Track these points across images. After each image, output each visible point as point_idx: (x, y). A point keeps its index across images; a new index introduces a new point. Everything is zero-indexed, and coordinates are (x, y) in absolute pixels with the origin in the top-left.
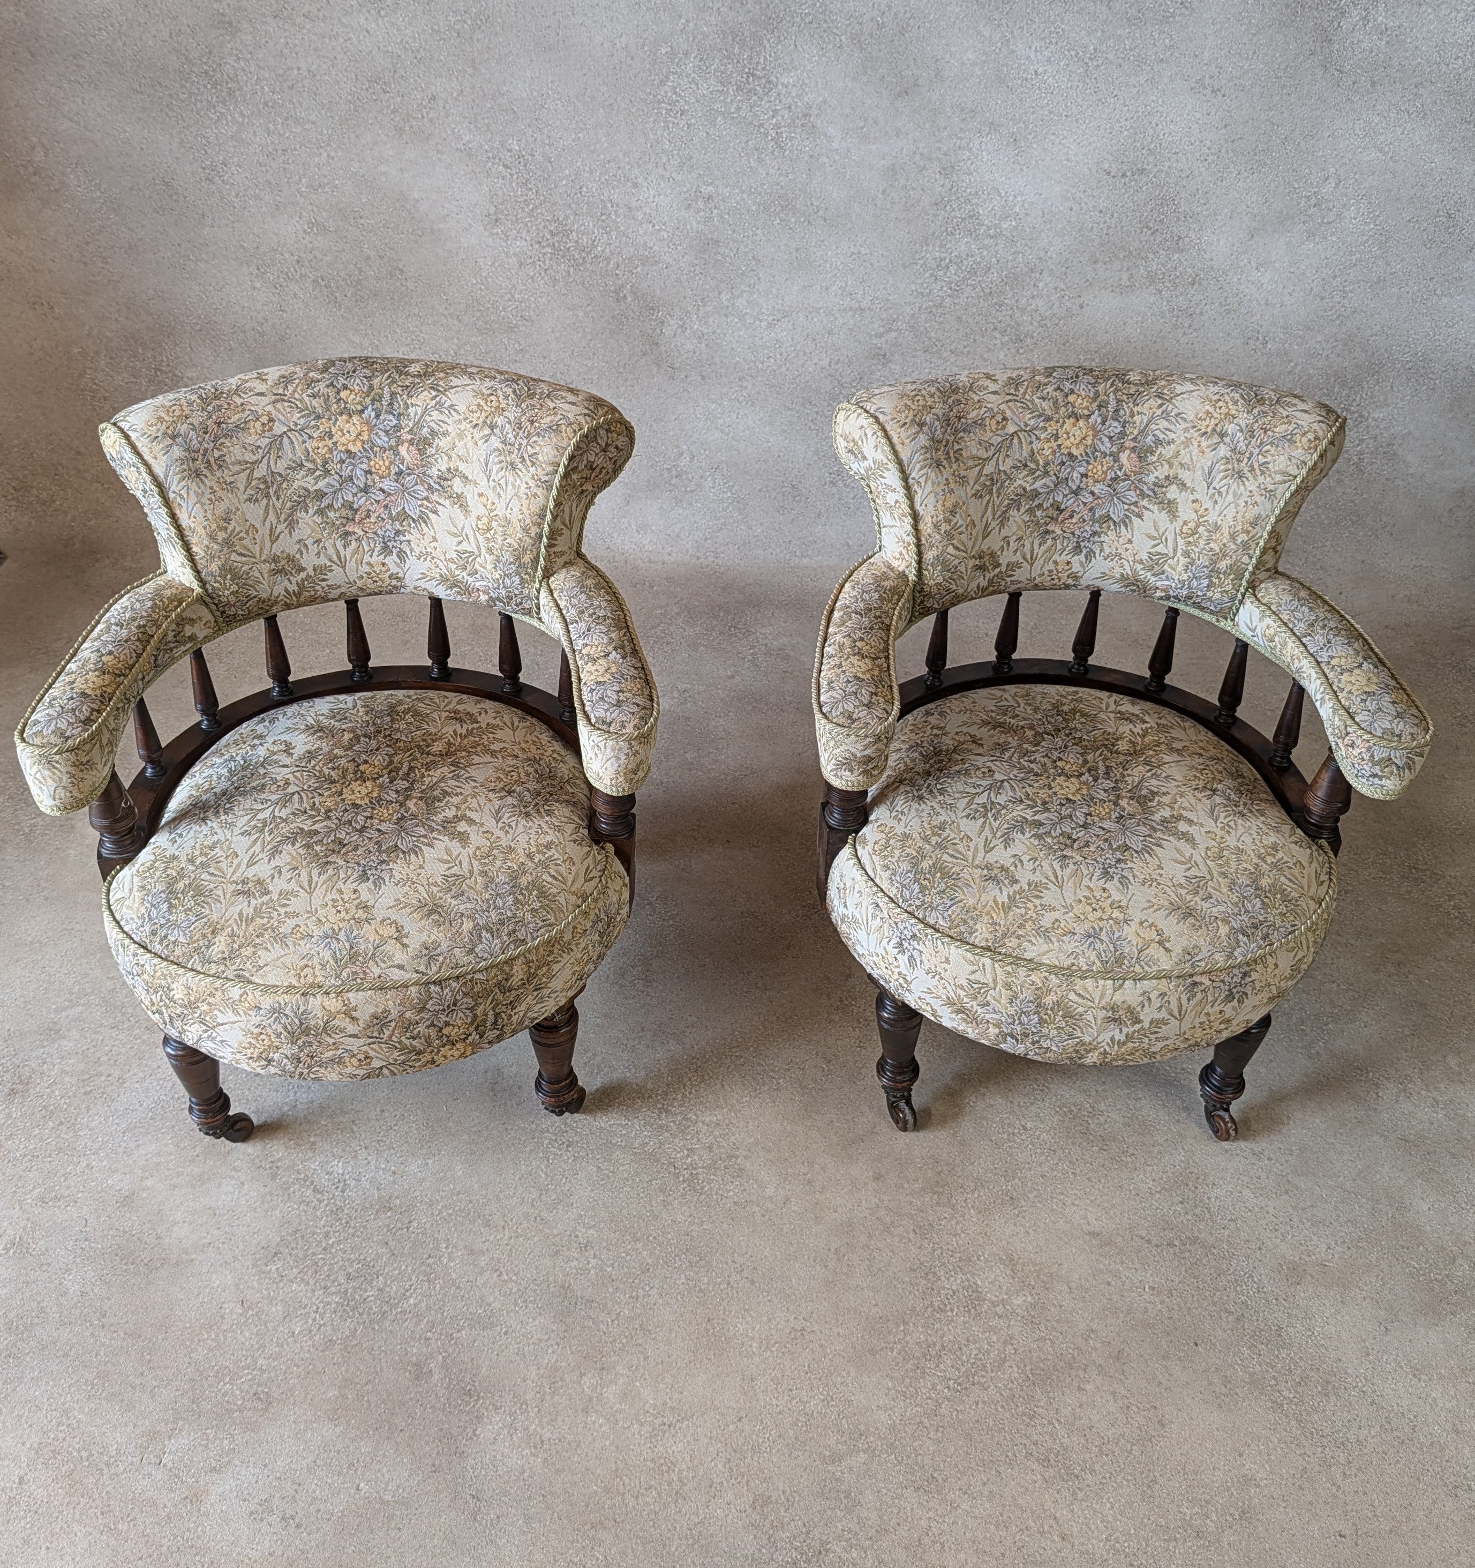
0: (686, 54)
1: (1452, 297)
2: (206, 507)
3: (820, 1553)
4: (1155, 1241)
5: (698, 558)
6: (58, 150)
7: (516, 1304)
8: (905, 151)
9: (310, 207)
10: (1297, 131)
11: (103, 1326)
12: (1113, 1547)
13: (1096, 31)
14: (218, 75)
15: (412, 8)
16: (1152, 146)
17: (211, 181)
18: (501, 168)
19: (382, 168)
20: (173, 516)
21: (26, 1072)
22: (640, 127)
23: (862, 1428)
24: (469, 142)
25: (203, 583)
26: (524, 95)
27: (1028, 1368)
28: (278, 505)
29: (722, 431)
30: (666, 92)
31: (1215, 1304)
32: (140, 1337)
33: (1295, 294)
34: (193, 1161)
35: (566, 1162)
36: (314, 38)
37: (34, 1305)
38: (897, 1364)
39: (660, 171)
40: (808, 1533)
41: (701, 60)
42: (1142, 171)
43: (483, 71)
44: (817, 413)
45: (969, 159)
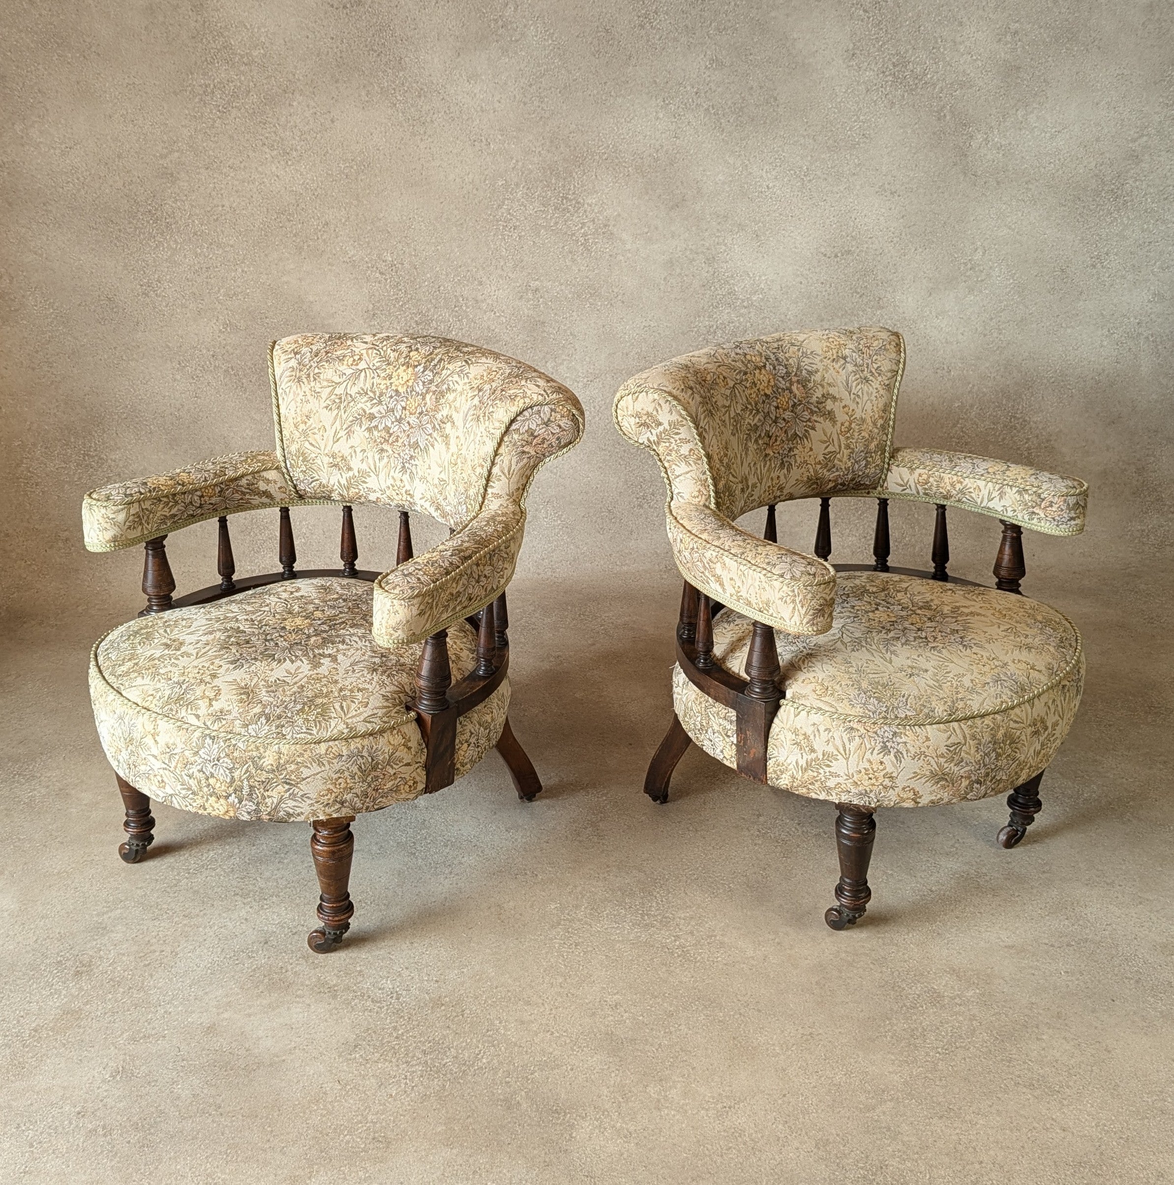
0: (517, 185)
1: (1073, 328)
3: (881, 1168)
4: (1056, 945)
5: (539, 574)
6: (22, 278)
7: (573, 1050)
8: (679, 248)
9: (226, 312)
10: (952, 218)
11: (221, 1114)
12: (1103, 1129)
13: (807, 156)
14: (159, 213)
15: (313, 159)
16: (854, 234)
17: (147, 295)
18: (378, 275)
19: (285, 279)
21: (86, 959)
22: (483, 240)
23: (882, 1087)
24: (353, 256)
26: (396, 219)
27: (994, 1032)
28: (344, 417)
29: (551, 472)
30: (503, 213)
31: (1116, 975)
32: (257, 1116)
33: (966, 334)
34: (260, 996)
35: (579, 956)
36: (236, 183)
37: (153, 1109)
38: (893, 1044)
39: (499, 271)
40: (867, 1157)
41: (528, 188)
42: (849, 252)
43: (365, 202)
44: (625, 451)
45: (725, 251)
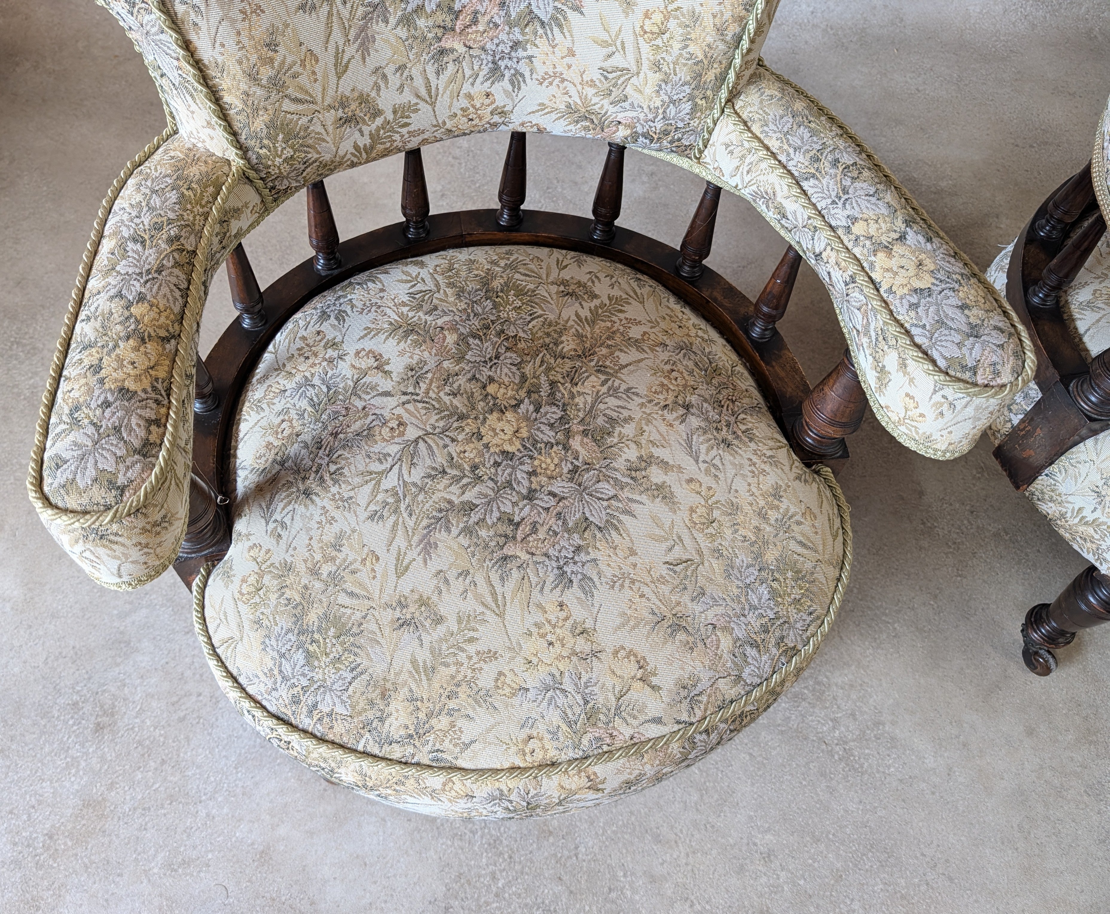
2: (239, 26)
20: (187, 45)
25: (243, 149)
28: (345, 13)
